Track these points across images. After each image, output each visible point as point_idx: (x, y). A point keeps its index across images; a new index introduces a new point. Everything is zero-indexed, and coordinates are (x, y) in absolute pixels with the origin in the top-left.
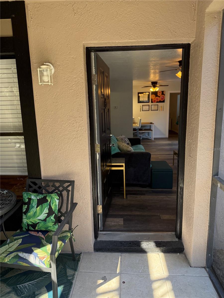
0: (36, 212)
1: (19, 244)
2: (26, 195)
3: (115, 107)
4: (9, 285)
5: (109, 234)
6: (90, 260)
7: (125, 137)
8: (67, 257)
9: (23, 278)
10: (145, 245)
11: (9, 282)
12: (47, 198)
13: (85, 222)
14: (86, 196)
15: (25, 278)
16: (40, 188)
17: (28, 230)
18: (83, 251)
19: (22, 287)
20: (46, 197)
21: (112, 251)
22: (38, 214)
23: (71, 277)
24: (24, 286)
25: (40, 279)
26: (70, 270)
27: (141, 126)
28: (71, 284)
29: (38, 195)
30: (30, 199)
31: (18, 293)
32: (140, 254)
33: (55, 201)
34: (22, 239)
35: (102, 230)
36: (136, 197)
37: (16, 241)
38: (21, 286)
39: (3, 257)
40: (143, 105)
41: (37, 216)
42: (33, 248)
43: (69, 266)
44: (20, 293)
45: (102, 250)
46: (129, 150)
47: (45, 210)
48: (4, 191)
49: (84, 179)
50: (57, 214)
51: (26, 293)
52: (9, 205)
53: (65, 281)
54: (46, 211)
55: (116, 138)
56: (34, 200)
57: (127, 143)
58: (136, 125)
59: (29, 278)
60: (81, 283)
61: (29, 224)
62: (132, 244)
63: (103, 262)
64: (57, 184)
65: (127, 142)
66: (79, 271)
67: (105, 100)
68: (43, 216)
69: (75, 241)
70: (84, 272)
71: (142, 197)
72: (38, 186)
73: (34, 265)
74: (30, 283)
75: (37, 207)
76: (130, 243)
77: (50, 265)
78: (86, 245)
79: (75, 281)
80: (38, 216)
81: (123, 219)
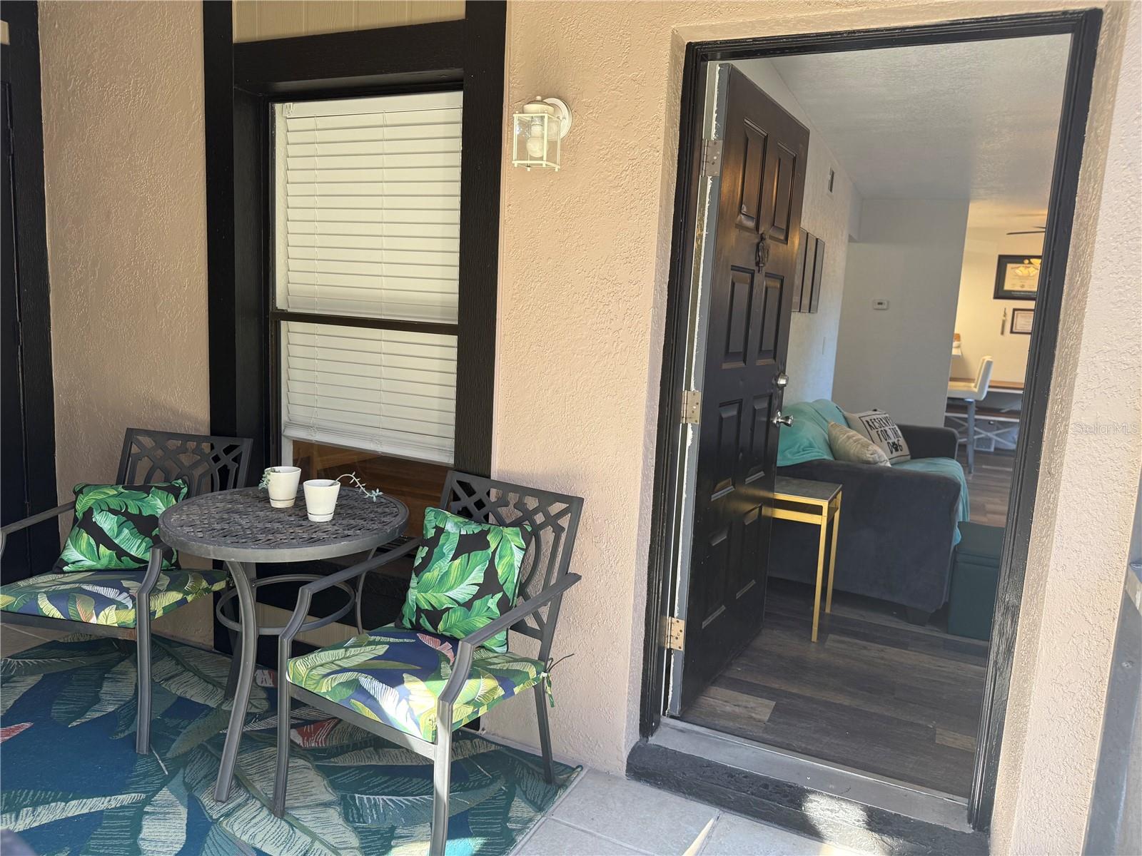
0: (447, 573)
1: (373, 656)
2: (433, 518)
3: (880, 304)
4: (334, 786)
5: (698, 733)
6: (601, 796)
7: (886, 418)
8: (530, 765)
9: (380, 782)
10: (818, 808)
11: (338, 778)
12: (489, 538)
13: (609, 659)
14: (620, 564)
15: (386, 782)
16: (480, 505)
17: (417, 628)
18: (589, 764)
19: (366, 802)
20: (488, 532)
21: (689, 794)
22: (453, 583)
23: (519, 826)
24: (373, 802)
25: (424, 799)
26: (523, 805)
27: (988, 392)
28: (511, 842)
29: (466, 524)
30: (440, 531)
31: (351, 814)
32: (795, 837)
33: (509, 552)
34: (388, 646)
35: (677, 714)
36: (865, 648)
37: (372, 647)
38: (365, 799)
39: (319, 675)
40: (1015, 310)
41: (448, 586)
42: (405, 675)
43: (525, 793)
44: (355, 816)
45: (656, 780)
46: (868, 456)
47: (474, 573)
48: (373, 492)
49: (621, 504)
50: (510, 595)
51: (370, 821)
52: (375, 534)
53: (494, 830)
54: (478, 576)
55: (846, 418)
56: (451, 537)
57: (890, 441)
58: (970, 387)
59: (394, 785)
60: (542, 851)
61: (423, 608)
62: (770, 789)
63: (642, 816)
64: (532, 503)
65: (893, 440)
66: (553, 817)
67: (762, 239)
68: (464, 591)
69: (553, 706)
70: (567, 825)
71: (892, 654)
72: (475, 498)
73: (390, 722)
74: (391, 800)
75: (454, 558)
76: (766, 786)
77: (435, 733)
78: (601, 746)
79: (525, 840)
80: (451, 588)
81: (773, 704)
